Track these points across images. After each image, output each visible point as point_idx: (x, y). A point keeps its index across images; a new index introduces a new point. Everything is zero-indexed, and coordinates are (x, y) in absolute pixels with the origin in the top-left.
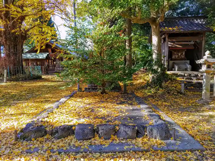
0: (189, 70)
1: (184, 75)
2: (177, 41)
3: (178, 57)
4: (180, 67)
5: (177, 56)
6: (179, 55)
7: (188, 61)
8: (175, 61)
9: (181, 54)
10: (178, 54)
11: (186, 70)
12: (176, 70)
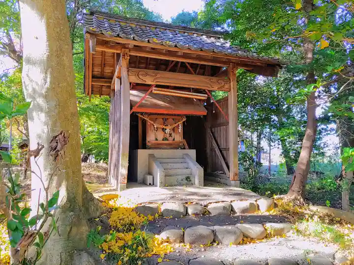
0: (197, 182)
1: (182, 210)
2: (157, 86)
3: (165, 139)
4: (171, 172)
5: (160, 136)
6: (168, 131)
7: (193, 153)
8: (157, 152)
9: (173, 129)
10: (164, 130)
11: (188, 180)
12: (158, 184)
